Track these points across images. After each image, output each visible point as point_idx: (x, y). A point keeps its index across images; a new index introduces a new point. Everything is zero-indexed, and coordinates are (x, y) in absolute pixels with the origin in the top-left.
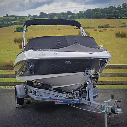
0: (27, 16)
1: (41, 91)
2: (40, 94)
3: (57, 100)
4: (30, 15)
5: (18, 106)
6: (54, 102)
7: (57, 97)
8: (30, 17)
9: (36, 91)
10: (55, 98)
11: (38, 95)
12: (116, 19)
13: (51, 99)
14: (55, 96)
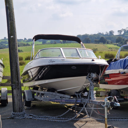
0: (23, 40)
1: (48, 93)
4: (25, 39)
5: (26, 107)
8: (26, 41)
9: (44, 93)
12: (104, 45)
13: (57, 100)
14: (61, 97)
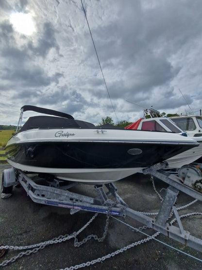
1: (45, 189)
2: (42, 194)
3: (75, 206)
5: (3, 195)
6: (69, 210)
7: (74, 201)
9: (35, 188)
10: (70, 202)
11: (38, 195)
13: (63, 204)
14: (71, 199)
